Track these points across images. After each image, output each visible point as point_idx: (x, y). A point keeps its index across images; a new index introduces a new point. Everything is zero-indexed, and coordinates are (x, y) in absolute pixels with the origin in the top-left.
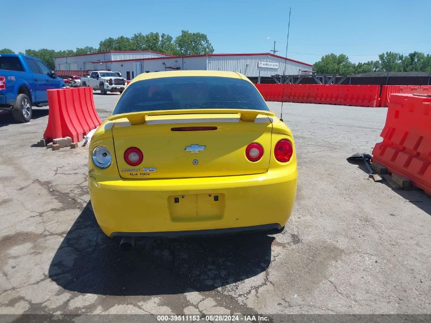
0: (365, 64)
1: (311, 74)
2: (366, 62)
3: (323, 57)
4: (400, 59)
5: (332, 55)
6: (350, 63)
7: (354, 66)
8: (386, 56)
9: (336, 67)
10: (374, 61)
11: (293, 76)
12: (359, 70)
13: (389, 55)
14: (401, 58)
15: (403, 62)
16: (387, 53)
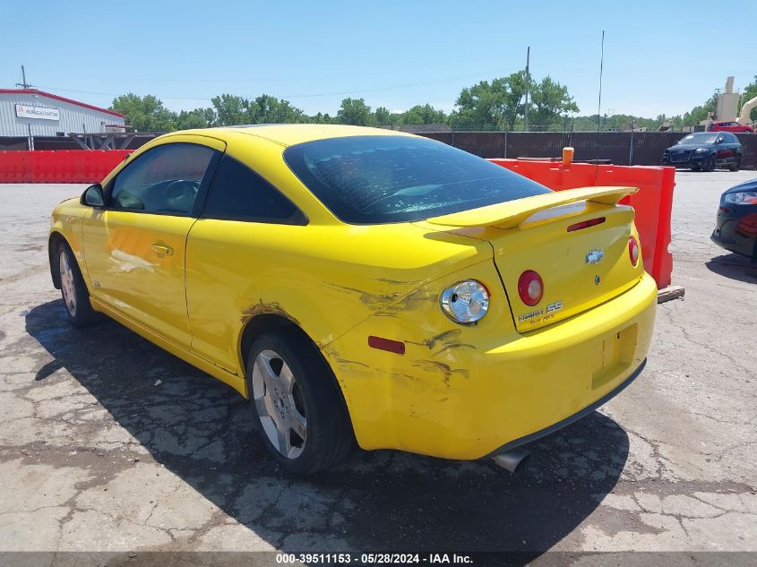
0: (190, 113)
1: (123, 131)
2: (193, 110)
3: (115, 100)
4: (245, 107)
5: (131, 95)
6: (166, 111)
7: (174, 117)
8: (222, 100)
9: (144, 117)
10: (205, 108)
11: (94, 136)
12: (184, 123)
13: (227, 99)
14: (245, 104)
15: (250, 111)
16: (223, 96)
